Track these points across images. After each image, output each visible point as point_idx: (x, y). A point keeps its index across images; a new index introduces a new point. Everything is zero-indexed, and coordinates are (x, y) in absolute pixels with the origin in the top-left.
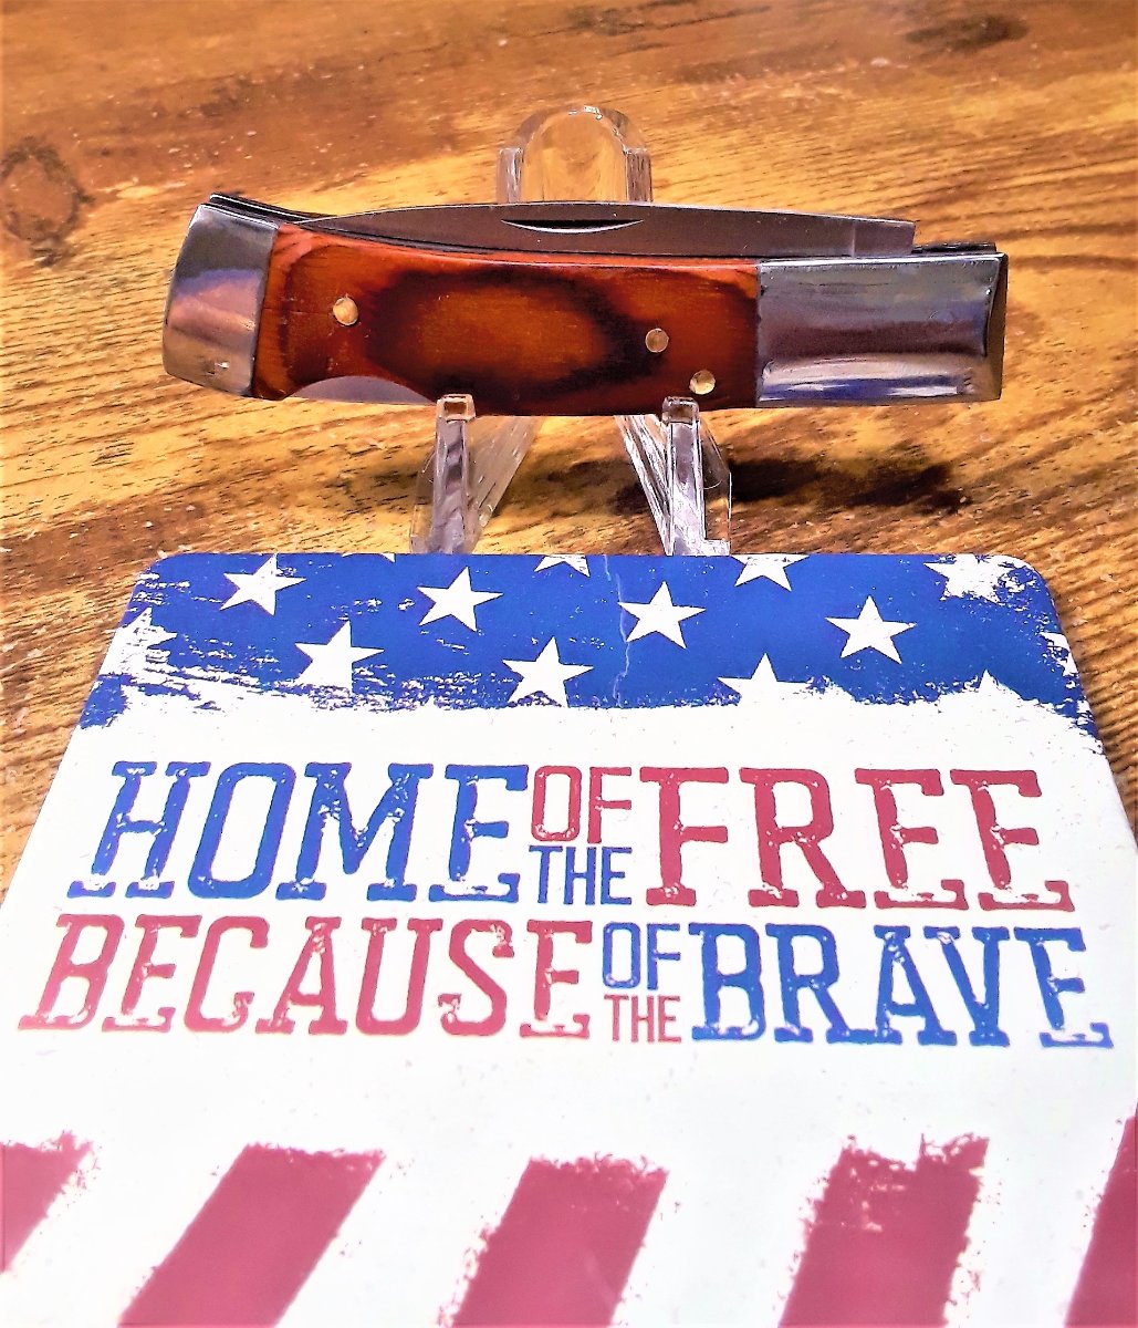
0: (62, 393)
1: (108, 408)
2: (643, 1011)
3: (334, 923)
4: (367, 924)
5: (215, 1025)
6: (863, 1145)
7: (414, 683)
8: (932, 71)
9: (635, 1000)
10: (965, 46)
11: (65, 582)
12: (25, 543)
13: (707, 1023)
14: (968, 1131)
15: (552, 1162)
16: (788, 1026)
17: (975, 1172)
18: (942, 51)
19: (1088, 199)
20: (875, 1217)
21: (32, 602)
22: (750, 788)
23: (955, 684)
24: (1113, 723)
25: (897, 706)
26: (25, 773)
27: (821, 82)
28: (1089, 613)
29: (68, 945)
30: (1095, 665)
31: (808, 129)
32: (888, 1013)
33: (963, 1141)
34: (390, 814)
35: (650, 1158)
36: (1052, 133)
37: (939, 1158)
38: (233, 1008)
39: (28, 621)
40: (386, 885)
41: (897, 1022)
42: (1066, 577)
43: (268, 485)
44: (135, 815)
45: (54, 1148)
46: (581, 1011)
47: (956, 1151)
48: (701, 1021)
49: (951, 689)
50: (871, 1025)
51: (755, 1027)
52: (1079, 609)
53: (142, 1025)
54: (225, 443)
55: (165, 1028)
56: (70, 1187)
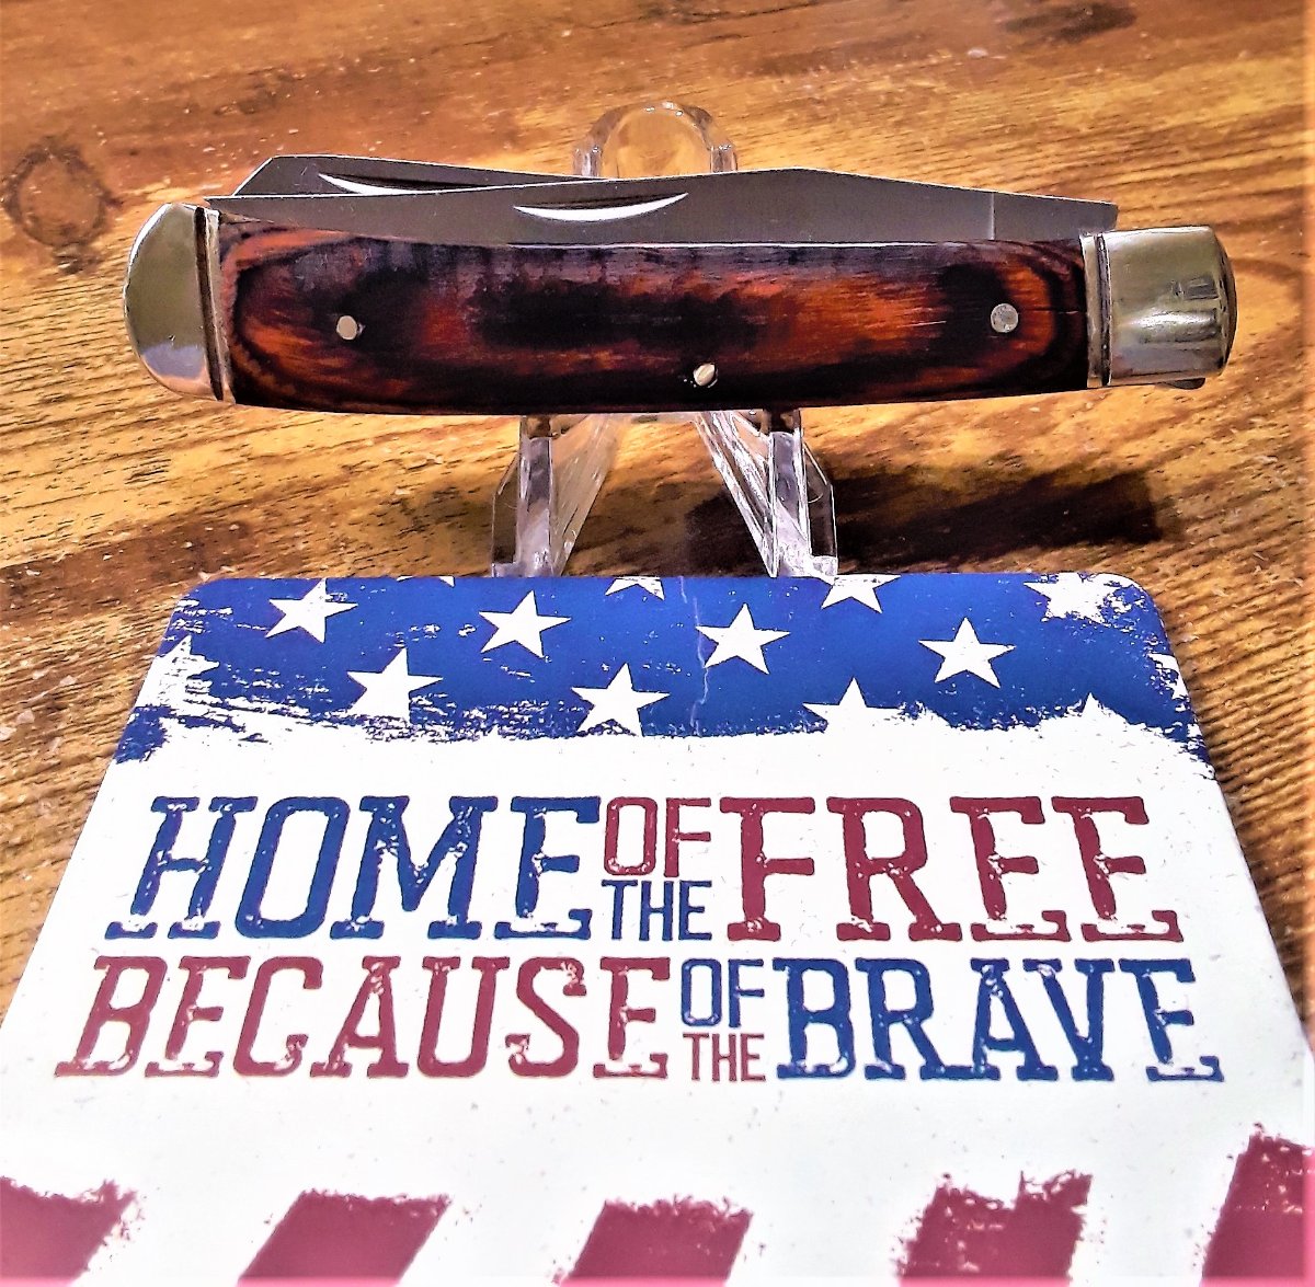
0: (91, 408)
1: (141, 423)
2: (724, 1049)
3: (393, 962)
4: (428, 963)
5: (267, 1069)
6: (959, 1183)
7: (476, 713)
8: (1034, 62)
9: (716, 1038)
10: (1069, 35)
11: (99, 606)
12: (55, 566)
13: (793, 1060)
14: (1070, 1169)
15: (629, 1204)
16: (879, 1063)
17: (1078, 1210)
18: (1044, 40)
19: (1201, 196)
20: (970, 1258)
21: (63, 627)
22: (839, 818)
23: (1058, 708)
24: (1225, 743)
25: (996, 731)
26: (61, 805)
27: (915, 73)
28: (1201, 628)
29: (107, 989)
30: (1206, 683)
31: (899, 124)
32: (985, 1049)
33: (1064, 1179)
34: (451, 849)
35: (733, 1198)
36: (1161, 127)
37: (1040, 1196)
38: (286, 1052)
39: (60, 647)
40: (449, 922)
41: (994, 1057)
42: (1177, 592)
43: (317, 502)
44: (177, 853)
45: (95, 1198)
46: (659, 1051)
47: (1057, 1189)
48: (786, 1059)
49: (1053, 713)
50: (968, 1061)
51: (844, 1064)
52: (1190, 624)
53: (189, 1070)
54: (269, 459)
55: (212, 1073)
56: (113, 1239)
